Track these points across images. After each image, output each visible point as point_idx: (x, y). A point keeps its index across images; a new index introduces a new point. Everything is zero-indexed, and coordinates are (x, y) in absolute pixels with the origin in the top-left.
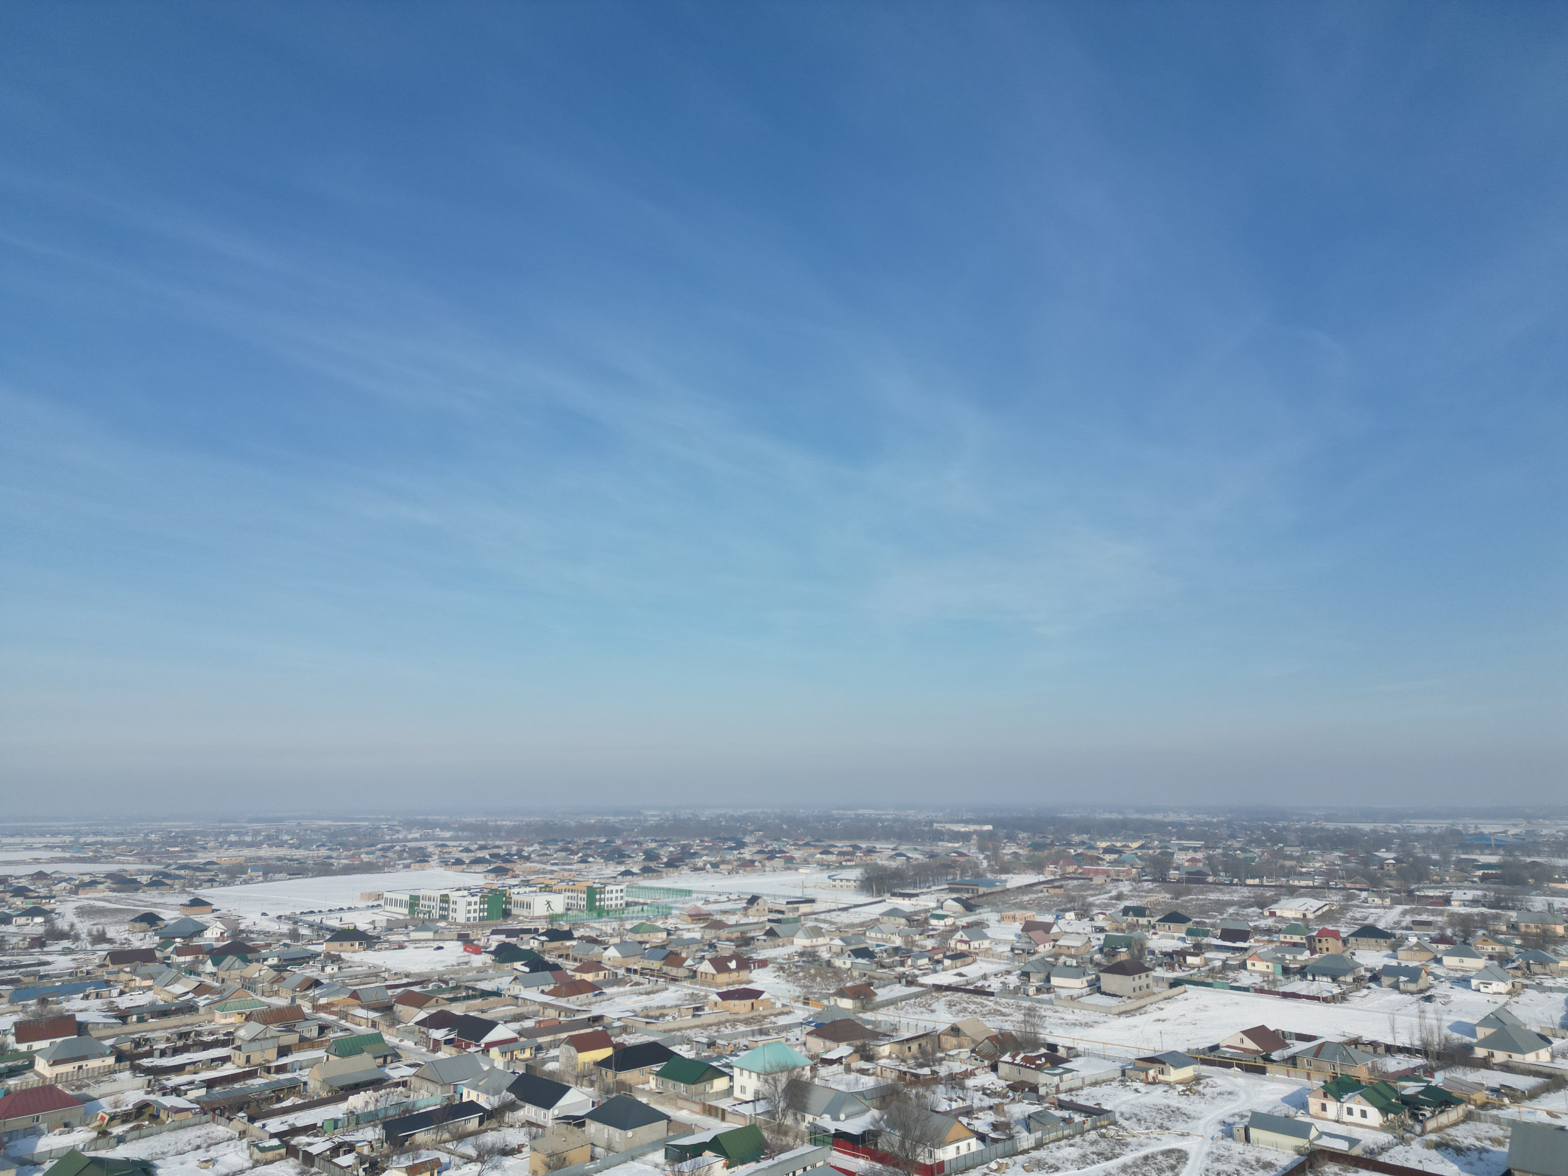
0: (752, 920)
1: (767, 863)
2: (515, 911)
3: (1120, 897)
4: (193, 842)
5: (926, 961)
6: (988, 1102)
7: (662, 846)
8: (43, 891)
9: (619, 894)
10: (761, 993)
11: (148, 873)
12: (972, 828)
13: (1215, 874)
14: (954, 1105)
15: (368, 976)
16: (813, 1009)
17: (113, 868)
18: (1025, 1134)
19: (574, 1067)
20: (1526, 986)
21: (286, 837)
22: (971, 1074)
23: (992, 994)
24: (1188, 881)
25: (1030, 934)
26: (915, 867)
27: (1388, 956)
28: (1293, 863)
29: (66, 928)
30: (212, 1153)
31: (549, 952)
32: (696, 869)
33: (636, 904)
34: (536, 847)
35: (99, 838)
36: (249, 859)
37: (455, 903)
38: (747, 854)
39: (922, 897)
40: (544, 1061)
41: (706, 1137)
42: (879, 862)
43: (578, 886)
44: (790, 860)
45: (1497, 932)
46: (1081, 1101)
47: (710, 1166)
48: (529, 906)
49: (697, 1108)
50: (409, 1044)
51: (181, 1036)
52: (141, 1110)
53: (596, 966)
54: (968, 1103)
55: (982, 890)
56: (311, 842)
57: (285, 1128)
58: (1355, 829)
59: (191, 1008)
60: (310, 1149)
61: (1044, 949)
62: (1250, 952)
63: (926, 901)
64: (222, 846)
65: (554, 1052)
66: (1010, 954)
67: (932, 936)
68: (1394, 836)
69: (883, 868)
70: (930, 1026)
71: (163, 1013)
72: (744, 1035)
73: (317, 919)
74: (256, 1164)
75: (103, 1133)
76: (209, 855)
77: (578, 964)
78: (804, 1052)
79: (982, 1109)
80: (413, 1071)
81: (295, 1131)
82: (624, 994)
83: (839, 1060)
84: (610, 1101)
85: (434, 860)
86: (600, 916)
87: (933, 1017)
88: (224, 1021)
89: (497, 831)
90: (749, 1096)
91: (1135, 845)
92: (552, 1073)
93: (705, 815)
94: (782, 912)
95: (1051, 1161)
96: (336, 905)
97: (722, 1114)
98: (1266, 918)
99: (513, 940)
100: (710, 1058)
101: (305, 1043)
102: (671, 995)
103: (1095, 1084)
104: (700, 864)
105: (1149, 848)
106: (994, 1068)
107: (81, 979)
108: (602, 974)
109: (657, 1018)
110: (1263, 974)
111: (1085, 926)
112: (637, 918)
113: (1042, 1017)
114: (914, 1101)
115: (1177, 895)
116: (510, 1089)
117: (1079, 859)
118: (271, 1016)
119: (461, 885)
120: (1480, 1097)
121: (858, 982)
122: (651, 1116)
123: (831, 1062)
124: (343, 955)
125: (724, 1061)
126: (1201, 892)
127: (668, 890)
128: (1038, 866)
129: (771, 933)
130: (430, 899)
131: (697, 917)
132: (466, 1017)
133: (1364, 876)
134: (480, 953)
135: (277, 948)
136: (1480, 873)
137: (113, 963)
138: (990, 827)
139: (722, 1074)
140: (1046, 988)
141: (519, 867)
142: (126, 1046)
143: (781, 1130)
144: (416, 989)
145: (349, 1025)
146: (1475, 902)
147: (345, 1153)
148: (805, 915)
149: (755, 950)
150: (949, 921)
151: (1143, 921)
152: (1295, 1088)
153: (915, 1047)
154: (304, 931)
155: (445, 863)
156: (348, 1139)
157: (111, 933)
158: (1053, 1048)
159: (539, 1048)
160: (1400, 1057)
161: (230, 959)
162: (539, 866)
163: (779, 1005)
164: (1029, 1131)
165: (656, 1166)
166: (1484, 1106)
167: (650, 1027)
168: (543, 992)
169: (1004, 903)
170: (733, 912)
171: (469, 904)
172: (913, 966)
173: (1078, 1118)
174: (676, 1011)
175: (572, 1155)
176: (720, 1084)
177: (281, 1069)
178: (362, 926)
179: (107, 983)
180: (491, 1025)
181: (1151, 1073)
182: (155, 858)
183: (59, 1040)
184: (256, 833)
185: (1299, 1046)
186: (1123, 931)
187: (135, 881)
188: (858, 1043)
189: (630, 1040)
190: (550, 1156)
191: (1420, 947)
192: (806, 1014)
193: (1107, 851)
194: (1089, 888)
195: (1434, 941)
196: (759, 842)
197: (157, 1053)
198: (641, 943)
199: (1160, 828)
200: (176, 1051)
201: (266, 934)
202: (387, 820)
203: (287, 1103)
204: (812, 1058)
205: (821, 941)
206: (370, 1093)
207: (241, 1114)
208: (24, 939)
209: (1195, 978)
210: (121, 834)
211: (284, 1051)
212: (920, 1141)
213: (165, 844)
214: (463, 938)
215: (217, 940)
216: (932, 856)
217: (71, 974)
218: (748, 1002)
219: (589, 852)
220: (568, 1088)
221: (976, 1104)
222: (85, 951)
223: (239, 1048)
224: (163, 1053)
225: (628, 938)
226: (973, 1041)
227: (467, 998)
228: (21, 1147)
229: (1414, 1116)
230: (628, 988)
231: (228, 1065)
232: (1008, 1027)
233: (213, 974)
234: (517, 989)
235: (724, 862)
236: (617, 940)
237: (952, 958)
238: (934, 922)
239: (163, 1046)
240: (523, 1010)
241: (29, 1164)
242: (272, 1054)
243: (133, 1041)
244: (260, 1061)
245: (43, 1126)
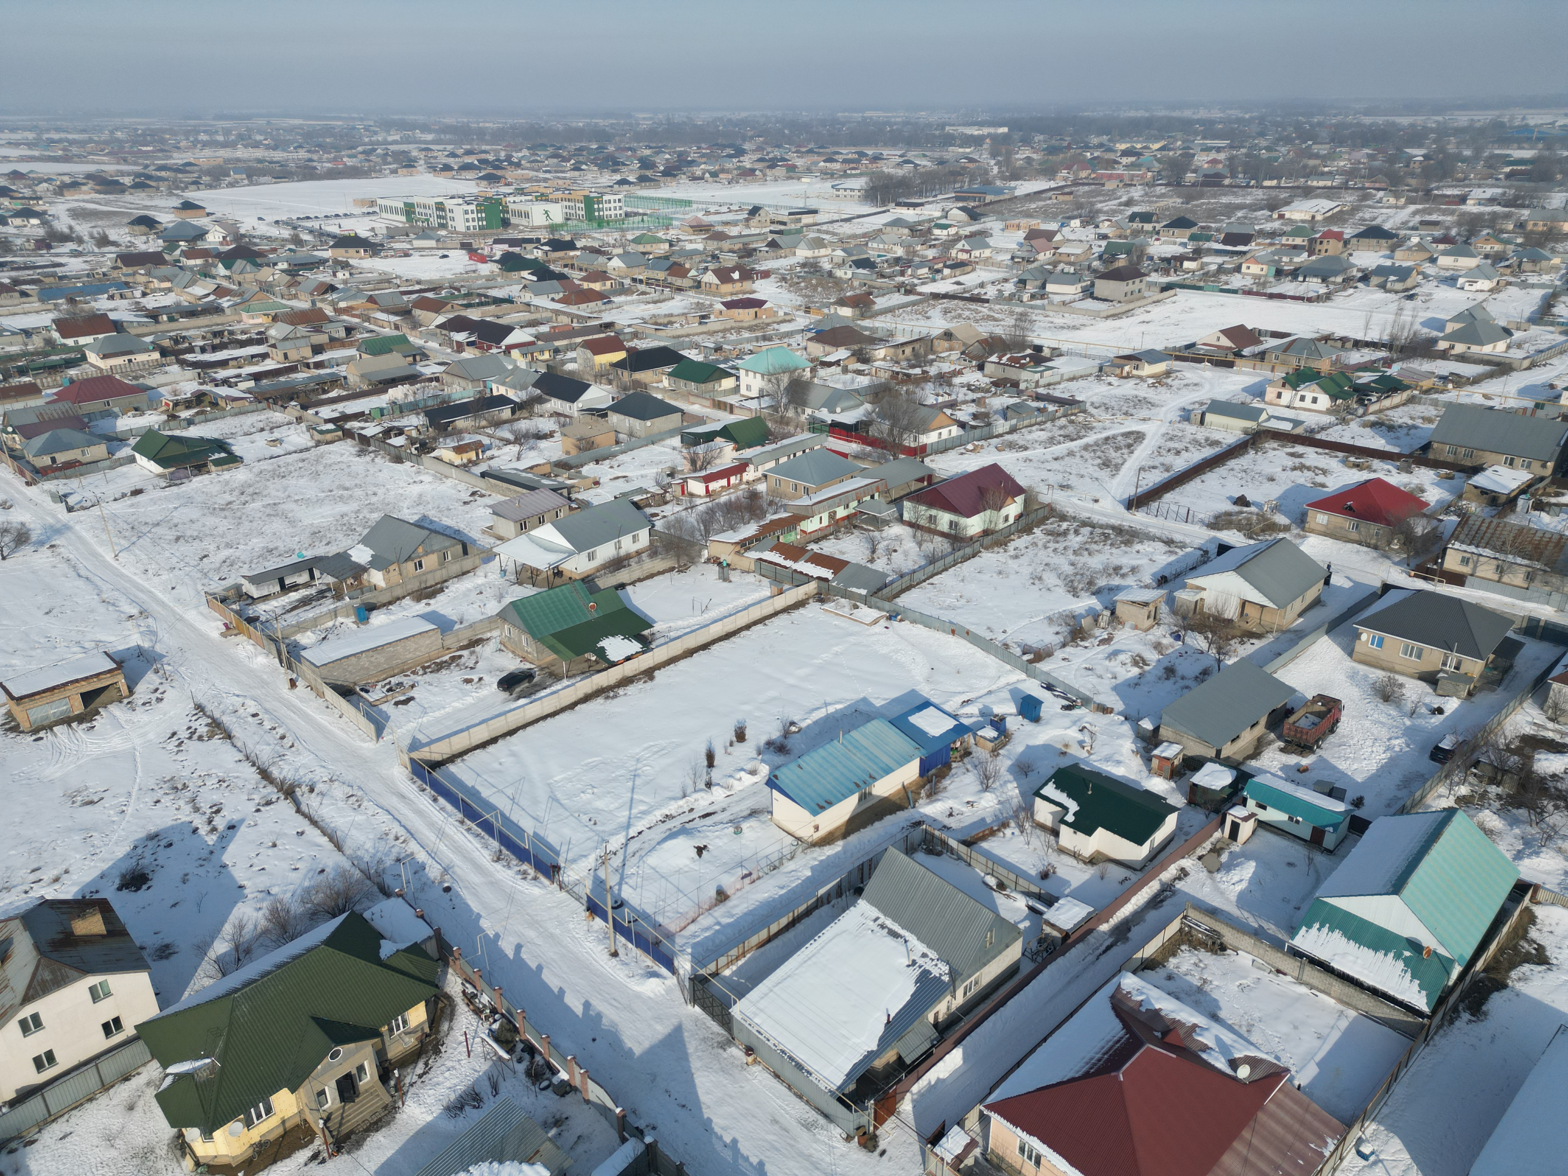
0: (753, 231)
1: (768, 172)
2: (514, 220)
3: (1129, 203)
4: (163, 141)
5: (926, 270)
6: (971, 396)
7: (657, 153)
8: (27, 192)
9: (618, 204)
10: (765, 302)
11: (129, 174)
12: (986, 131)
13: (1233, 176)
14: (940, 399)
15: (381, 282)
16: (814, 317)
17: (92, 168)
18: (1002, 421)
19: (592, 367)
20: (1509, 284)
21: (259, 138)
22: (959, 373)
23: (987, 301)
24: (1204, 184)
25: (1033, 242)
26: (922, 175)
27: (1385, 257)
28: (1317, 162)
29: (66, 230)
30: (277, 434)
31: (555, 261)
32: (694, 178)
33: (636, 214)
34: (525, 152)
35: (63, 135)
36: (227, 161)
37: (451, 211)
38: (747, 162)
39: (927, 206)
40: (563, 362)
41: (718, 427)
42: (886, 170)
43: (575, 195)
44: (792, 168)
45: (1502, 231)
46: (1057, 393)
47: (721, 449)
48: (527, 215)
49: (708, 403)
50: (433, 345)
51: (216, 334)
52: (199, 399)
53: (602, 276)
54: (953, 397)
55: (989, 198)
56: (287, 144)
57: (336, 415)
58: (1394, 124)
59: (217, 310)
60: (363, 432)
61: (1044, 257)
62: (1248, 256)
63: (932, 211)
64: (195, 146)
65: (571, 355)
66: (1009, 263)
67: (934, 246)
68: (1432, 130)
69: (889, 177)
70: (924, 332)
71: (191, 313)
72: (749, 340)
73: (316, 225)
74: (318, 444)
75: (173, 417)
76: (184, 155)
77: (584, 274)
78: (805, 356)
79: (965, 402)
80: (442, 368)
81: (346, 418)
82: (632, 302)
83: (837, 363)
84: (628, 396)
85: (421, 165)
86: (600, 226)
87: (928, 323)
88: (252, 322)
89: (481, 134)
90: (754, 393)
91: (1156, 146)
92: (571, 372)
93: (702, 118)
94: (784, 224)
95: (1021, 443)
96: (332, 212)
97: (731, 409)
98: (1274, 220)
99: (517, 250)
100: (718, 361)
101: (334, 343)
102: (677, 304)
103: (1072, 379)
104: (699, 173)
105: (1169, 150)
106: (981, 367)
107: (99, 280)
108: (608, 283)
109: (666, 325)
110: (1256, 277)
111: (1089, 233)
112: (638, 229)
113: (1032, 322)
114: (904, 396)
115: (1189, 199)
116: (535, 385)
117: (1095, 163)
118: (296, 318)
119: (454, 193)
120: (1426, 384)
121: (858, 292)
122: (667, 409)
123: (829, 364)
124: (351, 262)
125: (731, 363)
126: (1214, 196)
127: (668, 200)
128: (1049, 172)
129: (773, 244)
130: (425, 207)
131: (699, 228)
132: (483, 322)
133: (1386, 175)
134: (485, 262)
135: (283, 253)
136: (1507, 169)
137: (126, 265)
138: (1005, 130)
139: (730, 375)
140: (1041, 294)
141: (511, 174)
142: (166, 343)
143: (783, 421)
144: (430, 295)
145: (372, 327)
146: (1492, 201)
147: (396, 435)
148: (808, 226)
149: (757, 262)
150: (952, 231)
151: (1148, 227)
152: (1257, 379)
153: (908, 350)
154: (306, 237)
155: (432, 169)
156: (396, 424)
157: (113, 235)
158: (1038, 349)
159: (557, 351)
160: (1366, 351)
161: (239, 264)
162: (532, 174)
163: (781, 313)
164: (1006, 419)
165: (674, 449)
166: (1428, 392)
167: (660, 333)
168: (553, 300)
169: (1010, 211)
170: (734, 223)
171: (466, 212)
172: (913, 276)
173: (1051, 408)
174: (683, 318)
175: (598, 440)
176: (728, 383)
177: (319, 365)
178: (363, 233)
179: (127, 285)
180: (508, 330)
181: (1127, 369)
182: (130, 158)
183: (101, 336)
184: (227, 132)
185: (1271, 343)
186: (1126, 237)
187: (117, 183)
188: (856, 347)
189: (642, 345)
190: (579, 440)
191: (1420, 247)
192: (807, 322)
193: (1126, 153)
194: (1099, 194)
195: (1436, 241)
196: (759, 149)
197: (197, 349)
198: (644, 254)
199: (1187, 126)
200: (215, 348)
201: (269, 238)
202: (361, 119)
203: (333, 394)
204: (812, 361)
205: (823, 252)
206: (407, 386)
207: (293, 403)
208: (28, 241)
209: (1188, 282)
210: (84, 131)
211: (318, 349)
212: (907, 429)
213: (135, 143)
214: (466, 246)
215: (221, 244)
216: (941, 162)
217: (88, 275)
218: (752, 311)
219: (581, 159)
220: (589, 386)
221: (961, 398)
222: (93, 253)
223: (274, 346)
224: (203, 350)
225: (631, 248)
226: (964, 344)
227: (481, 304)
228: (103, 425)
229: (1361, 402)
230: (635, 297)
231: (268, 361)
232: (999, 331)
233: (228, 278)
234: (528, 297)
235: (723, 171)
236: (620, 251)
237: (952, 267)
238: (937, 232)
239: (201, 343)
240: (537, 316)
241: (115, 440)
242: (307, 352)
243: (171, 338)
244: (297, 357)
245: (116, 410)
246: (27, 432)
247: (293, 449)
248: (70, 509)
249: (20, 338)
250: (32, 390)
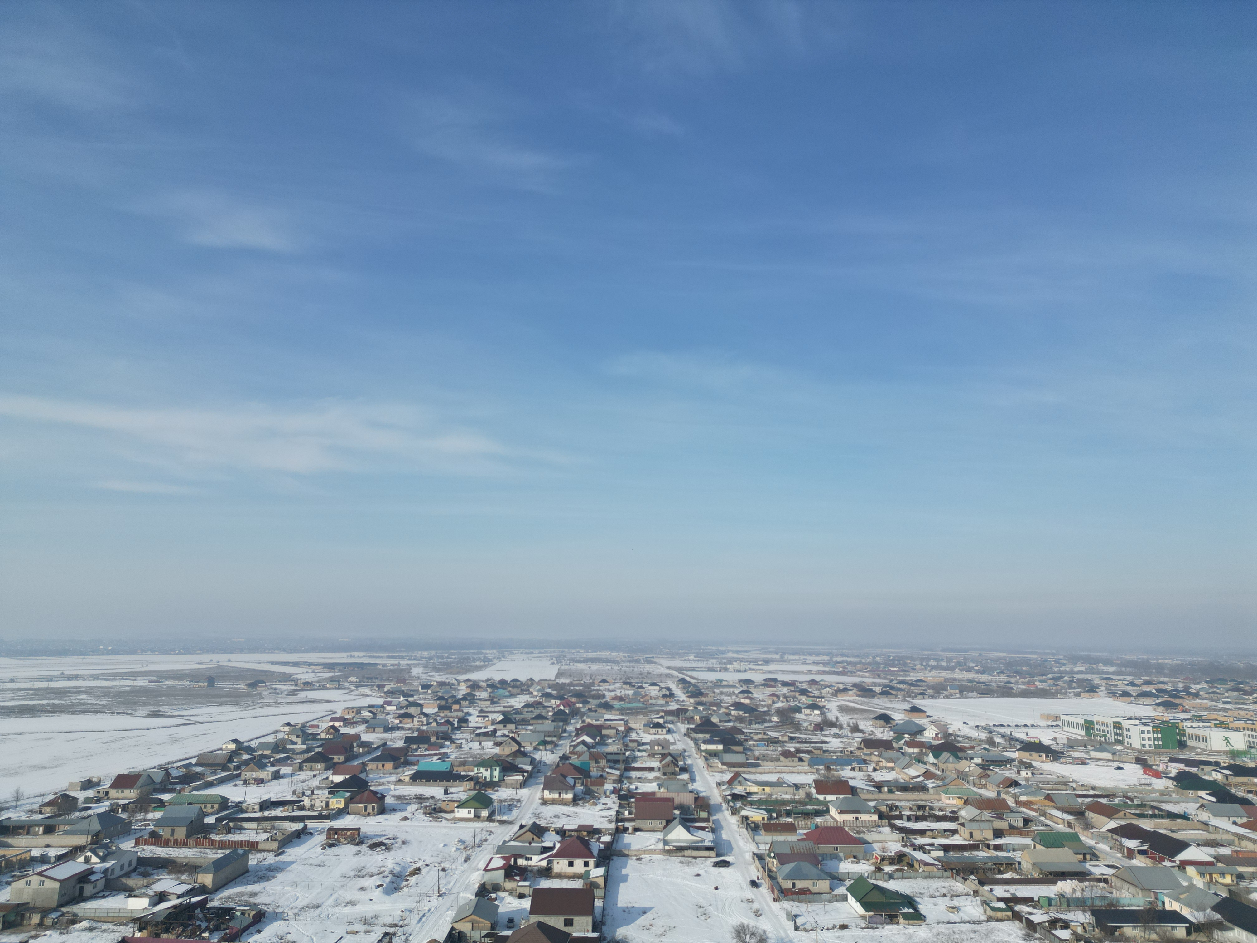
2: (1190, 743)
4: (905, 664)
8: (817, 693)
11: (879, 685)
15: (1058, 783)
17: (857, 680)
21: (972, 664)
29: (834, 720)
30: (956, 902)
31: (1236, 785)
34: (1204, 685)
35: (845, 659)
36: (947, 680)
37: (1128, 730)
40: (1249, 890)
48: (1205, 740)
50: (1103, 847)
51: (920, 808)
52: (900, 858)
56: (992, 670)
57: (1008, 895)
59: (923, 789)
60: (1031, 917)
64: (926, 669)
71: (905, 789)
73: (1007, 731)
74: (990, 919)
75: (879, 869)
76: (918, 674)
80: (1112, 871)
81: (1016, 900)
85: (1102, 691)
88: (948, 802)
89: (1160, 669)
96: (1020, 722)
99: (1194, 770)
101: (1013, 830)
107: (848, 756)
116: (1215, 909)
118: (983, 804)
119: (1131, 714)
124: (1034, 763)
130: (1103, 724)
132: (1155, 833)
134: (1160, 778)
135: (979, 751)
137: (867, 747)
141: (1188, 703)
142: (884, 809)
144: (1104, 801)
145: (1047, 822)
147: (1062, 928)
154: (998, 740)
155: (1113, 694)
156: (1062, 916)
157: (862, 725)
159: (1241, 877)
161: (945, 755)
162: (1210, 703)
168: (1235, 823)
171: (1143, 732)
177: (998, 848)
178: (1046, 741)
179: (865, 762)
180: (1183, 845)
182: (882, 675)
183: (841, 796)
184: (949, 660)
187: (871, 690)
197: (905, 818)
200: (918, 819)
201: (969, 738)
202: (1053, 654)
203: (1007, 876)
206: (1076, 882)
207: (972, 877)
208: (811, 724)
210: (858, 656)
211: (998, 834)
213: (887, 665)
214: (1141, 762)
215: (934, 739)
217: (841, 752)
222: (848, 737)
223: (962, 825)
224: (909, 819)
227: (1154, 816)
228: (830, 865)
231: (957, 837)
233: (936, 765)
234: (1205, 816)
239: (908, 813)
240: (1216, 837)
241: (836, 879)
242: (989, 834)
243: (887, 806)
244: (981, 838)
245: (841, 855)
246: (782, 859)
247: (967, 919)
248: (797, 929)
249: (792, 790)
250: (791, 828)
